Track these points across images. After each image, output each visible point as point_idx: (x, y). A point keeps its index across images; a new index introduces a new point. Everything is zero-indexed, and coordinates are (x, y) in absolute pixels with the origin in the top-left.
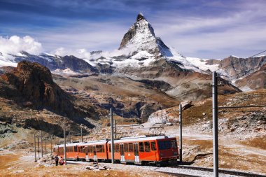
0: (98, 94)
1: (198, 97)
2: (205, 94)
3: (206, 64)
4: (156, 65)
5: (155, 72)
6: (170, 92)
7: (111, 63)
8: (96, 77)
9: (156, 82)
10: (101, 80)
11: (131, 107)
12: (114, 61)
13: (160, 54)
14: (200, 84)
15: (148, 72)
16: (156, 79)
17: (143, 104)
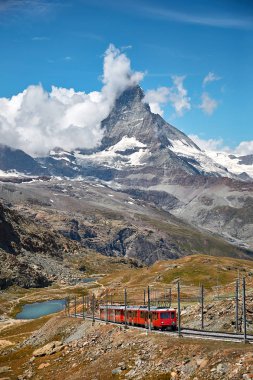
0: (52, 213)
1: (227, 221)
2: (240, 217)
3: (240, 163)
4: (151, 164)
5: (150, 176)
6: (177, 212)
7: (73, 158)
8: (46, 183)
9: (152, 193)
10: (57, 187)
11: (111, 237)
12: (77, 155)
13: (159, 144)
14: (231, 198)
15: (139, 176)
16: (151, 188)
17: (132, 232)
